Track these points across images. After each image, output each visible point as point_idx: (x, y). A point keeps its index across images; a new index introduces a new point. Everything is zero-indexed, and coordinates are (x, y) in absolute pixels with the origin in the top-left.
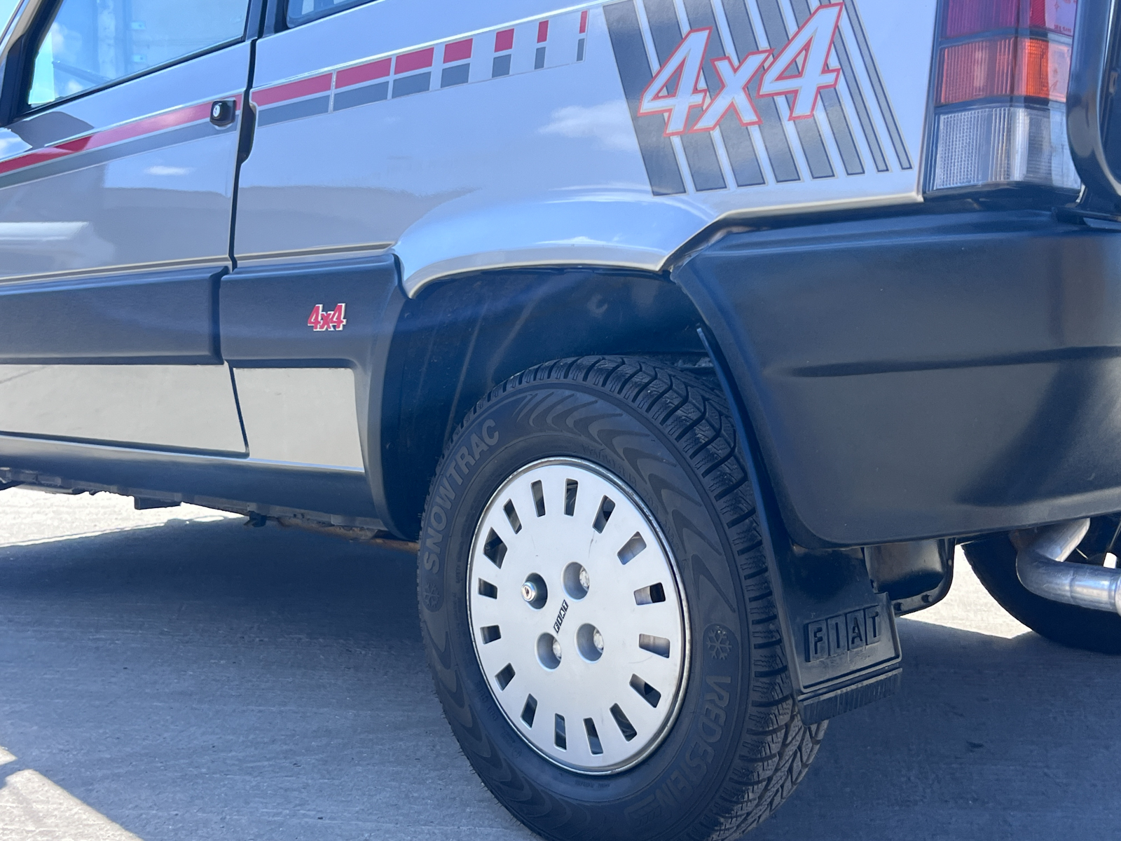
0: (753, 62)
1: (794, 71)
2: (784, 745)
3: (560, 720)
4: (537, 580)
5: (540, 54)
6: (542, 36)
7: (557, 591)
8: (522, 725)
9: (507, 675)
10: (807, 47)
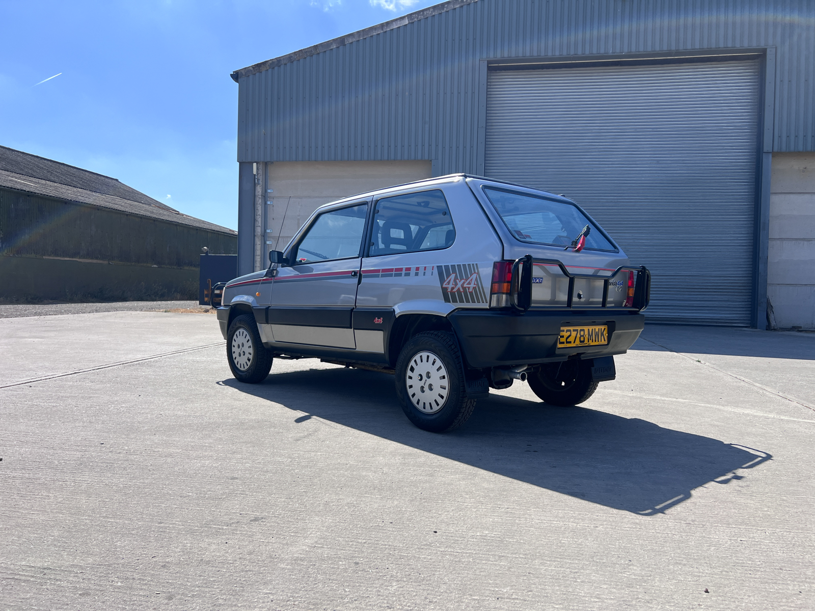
0: (463, 281)
1: (469, 283)
2: (466, 406)
3: (424, 403)
4: (420, 375)
5: (425, 273)
6: (425, 270)
7: (424, 377)
8: (417, 405)
9: (413, 395)
10: (471, 280)
